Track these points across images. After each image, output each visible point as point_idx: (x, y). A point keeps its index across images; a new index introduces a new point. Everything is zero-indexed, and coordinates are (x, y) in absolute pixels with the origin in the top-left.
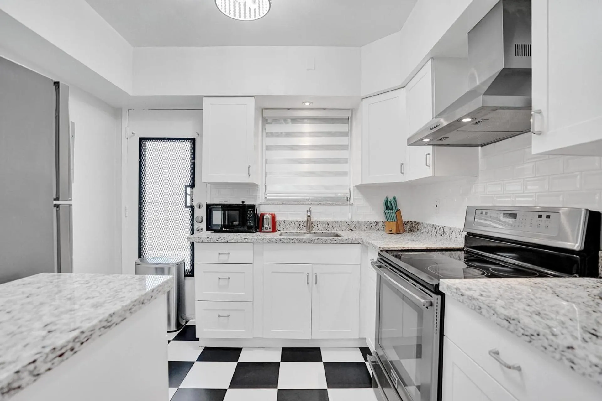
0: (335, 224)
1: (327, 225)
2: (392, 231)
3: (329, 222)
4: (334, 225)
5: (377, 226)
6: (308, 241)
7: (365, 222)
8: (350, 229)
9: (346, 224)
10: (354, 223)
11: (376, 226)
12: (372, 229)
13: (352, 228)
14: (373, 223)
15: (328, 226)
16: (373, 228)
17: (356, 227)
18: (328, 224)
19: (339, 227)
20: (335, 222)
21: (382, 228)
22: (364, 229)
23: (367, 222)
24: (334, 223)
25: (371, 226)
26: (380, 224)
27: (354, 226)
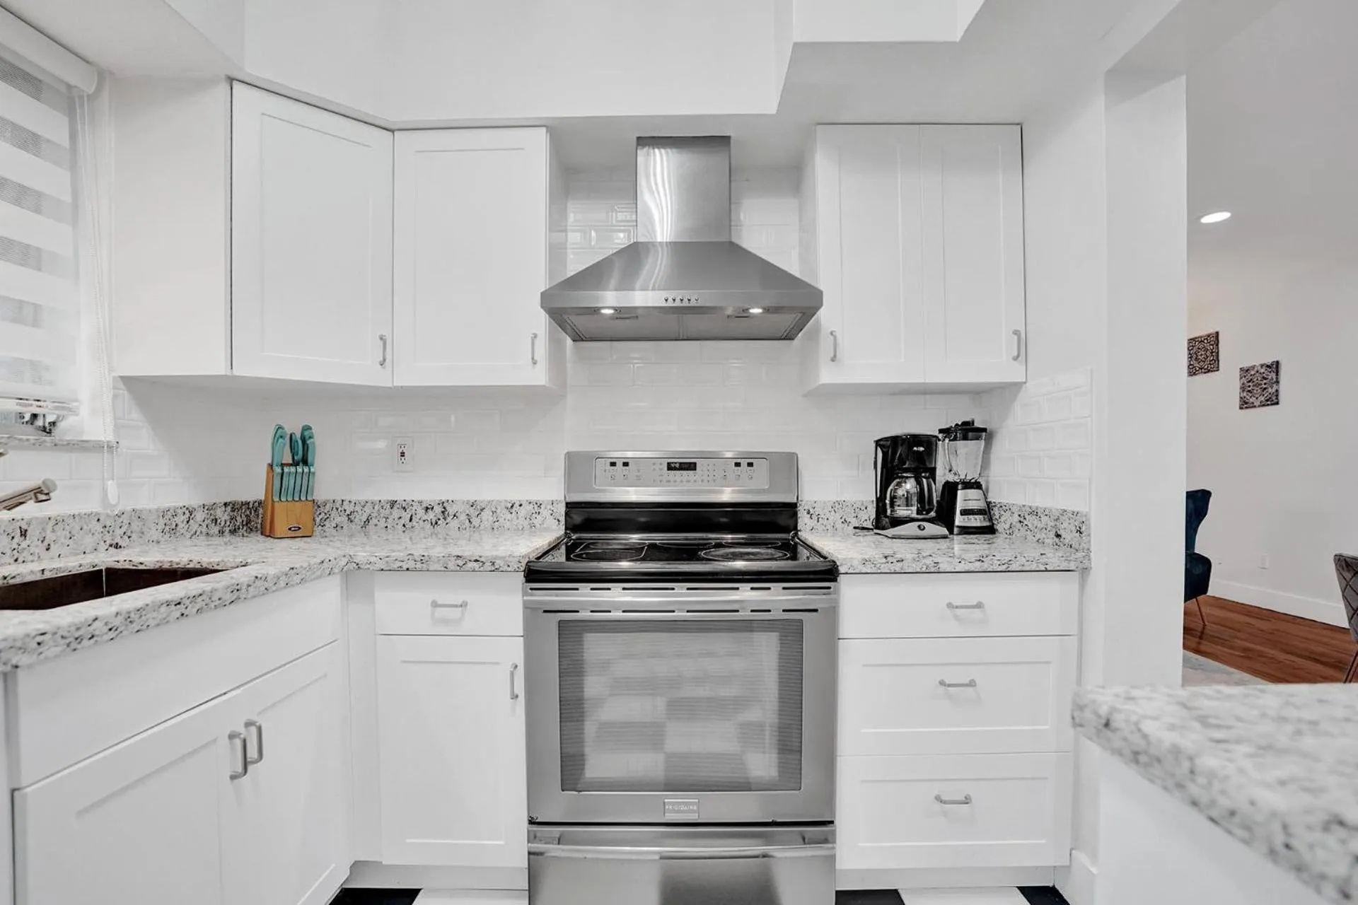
0: (53, 531)
1: (16, 540)
2: (300, 528)
3: (24, 527)
4: (50, 537)
5: (191, 521)
6: (228, 597)
7: (157, 510)
8: (111, 546)
9: (99, 527)
10: (125, 519)
11: (188, 522)
12: (178, 534)
13: (118, 540)
14: (180, 512)
15: (24, 544)
16: (182, 531)
17: (129, 534)
18: (24, 534)
19: (70, 542)
20: (53, 522)
21: (204, 529)
22: (155, 538)
23: (164, 513)
24: (49, 528)
25: (176, 525)
26: (200, 516)
27: (123, 530)
